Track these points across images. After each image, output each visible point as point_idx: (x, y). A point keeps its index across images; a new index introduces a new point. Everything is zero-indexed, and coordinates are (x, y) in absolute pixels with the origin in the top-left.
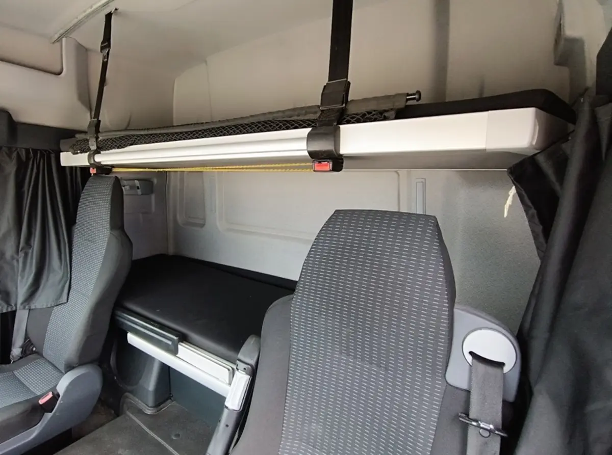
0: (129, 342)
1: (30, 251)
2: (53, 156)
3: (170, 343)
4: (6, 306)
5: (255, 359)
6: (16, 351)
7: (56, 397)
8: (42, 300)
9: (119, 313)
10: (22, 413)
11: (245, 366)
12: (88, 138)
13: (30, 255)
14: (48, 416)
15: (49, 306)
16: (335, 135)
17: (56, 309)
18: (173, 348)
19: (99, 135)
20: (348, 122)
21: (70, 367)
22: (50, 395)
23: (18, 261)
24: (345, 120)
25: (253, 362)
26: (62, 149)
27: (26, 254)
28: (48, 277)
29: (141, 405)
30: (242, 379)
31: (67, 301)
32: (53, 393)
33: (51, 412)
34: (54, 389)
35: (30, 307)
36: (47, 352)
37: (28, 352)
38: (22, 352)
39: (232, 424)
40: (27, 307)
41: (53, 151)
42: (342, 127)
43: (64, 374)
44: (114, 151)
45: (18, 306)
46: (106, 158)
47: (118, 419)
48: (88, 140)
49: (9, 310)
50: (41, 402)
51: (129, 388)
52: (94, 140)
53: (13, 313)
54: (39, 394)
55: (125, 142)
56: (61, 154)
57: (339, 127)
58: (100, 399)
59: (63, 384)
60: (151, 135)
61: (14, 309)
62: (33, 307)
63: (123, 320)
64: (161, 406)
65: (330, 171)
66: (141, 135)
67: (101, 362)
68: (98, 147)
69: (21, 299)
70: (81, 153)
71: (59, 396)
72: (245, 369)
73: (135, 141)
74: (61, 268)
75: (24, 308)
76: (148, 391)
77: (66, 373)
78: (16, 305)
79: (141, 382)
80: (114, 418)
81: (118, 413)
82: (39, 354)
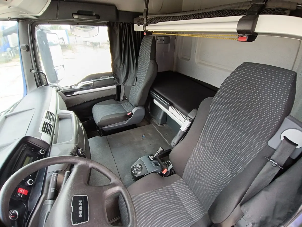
0: (154, 102)
1: (125, 65)
2: (131, 25)
3: (167, 105)
4: (118, 83)
5: (194, 117)
6: (121, 98)
7: (132, 114)
8: (128, 83)
9: (151, 91)
10: (123, 116)
11: (190, 119)
12: (144, 18)
13: (125, 66)
14: (130, 119)
15: (130, 85)
16: (255, 21)
17: (132, 87)
18: (167, 107)
19: (148, 16)
20: (265, 13)
21: (136, 106)
22: (130, 113)
23: (121, 68)
24: (263, 12)
25: (193, 118)
26: (134, 23)
27: (123, 66)
28: (130, 75)
29: (157, 123)
30: (188, 123)
31: (136, 84)
32: (131, 113)
33: (131, 118)
34: (131, 112)
35: (125, 85)
36: (130, 100)
37: (125, 99)
38: (123, 99)
39: (181, 135)
40: (124, 85)
41: (131, 23)
42: (260, 16)
43: (134, 108)
44: (153, 24)
45: (122, 84)
46: (150, 28)
47: (149, 125)
48: (143, 19)
49: (119, 85)
50: (128, 114)
51: (153, 117)
52: (146, 19)
53: (120, 86)
54: (128, 112)
55: (157, 20)
56: (134, 25)
57: (258, 16)
58: (144, 118)
59: (134, 111)
60: (168, 17)
61: (120, 85)
62: (126, 85)
63: (152, 94)
64: (163, 125)
65: (246, 41)
66: (164, 17)
67: (145, 106)
68: (147, 22)
69: (122, 82)
70: (141, 25)
71: (133, 114)
72: (189, 119)
73: (161, 20)
74: (134, 73)
75: (123, 85)
76: (159, 119)
77: (135, 107)
78: (121, 83)
79: (157, 116)
80: (148, 124)
81: (150, 123)
82: (127, 100)
